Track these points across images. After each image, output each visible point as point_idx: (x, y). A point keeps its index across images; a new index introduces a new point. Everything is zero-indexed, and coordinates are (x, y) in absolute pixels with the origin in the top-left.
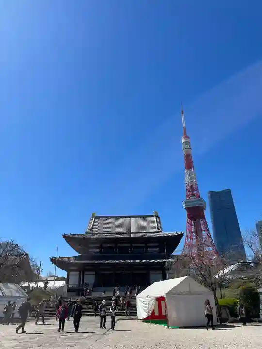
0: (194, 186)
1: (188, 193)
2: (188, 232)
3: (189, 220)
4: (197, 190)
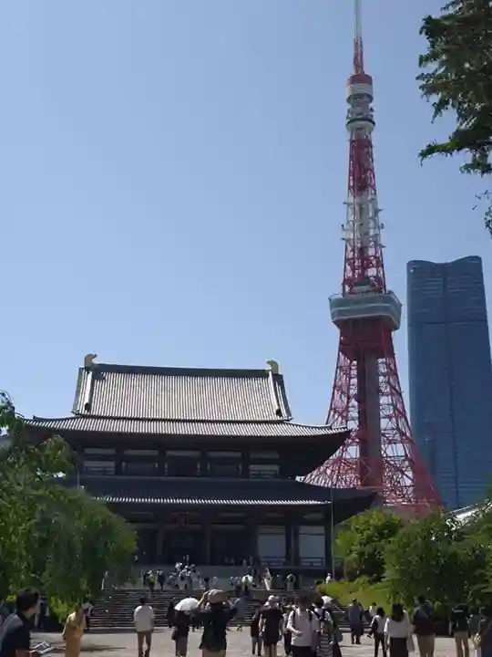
0: (371, 252)
1: (350, 274)
2: (337, 396)
3: (345, 361)
4: (380, 264)
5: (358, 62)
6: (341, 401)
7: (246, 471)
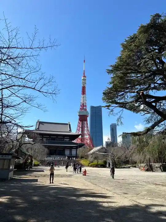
0: (85, 104)
1: (81, 108)
2: (78, 127)
3: (79, 122)
4: (86, 106)
5: (84, 74)
6: (78, 128)
7: (64, 140)
